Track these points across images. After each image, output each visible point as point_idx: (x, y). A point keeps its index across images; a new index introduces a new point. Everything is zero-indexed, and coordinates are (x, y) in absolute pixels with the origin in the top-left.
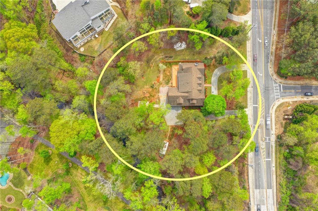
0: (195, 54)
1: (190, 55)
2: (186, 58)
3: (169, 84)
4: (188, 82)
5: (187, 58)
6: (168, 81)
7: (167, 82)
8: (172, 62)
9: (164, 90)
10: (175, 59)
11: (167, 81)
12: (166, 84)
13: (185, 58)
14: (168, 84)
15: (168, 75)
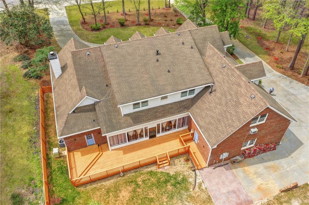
0: (8, 107)
1: (10, 123)
2: (29, 134)
3: (177, 174)
4: (153, 52)
5: (25, 129)
6: (166, 182)
7: (174, 185)
8: (50, 193)
9: (224, 191)
10: (32, 180)
11: (169, 187)
12: (187, 190)
13: (26, 139)
14: (184, 180)
15: (134, 191)
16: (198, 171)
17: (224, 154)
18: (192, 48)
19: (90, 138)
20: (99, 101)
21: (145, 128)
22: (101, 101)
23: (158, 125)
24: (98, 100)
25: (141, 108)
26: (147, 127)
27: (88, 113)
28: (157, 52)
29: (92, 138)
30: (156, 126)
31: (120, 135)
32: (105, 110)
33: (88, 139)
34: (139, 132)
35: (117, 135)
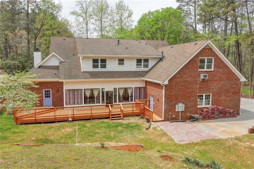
3: (130, 123)
6: (117, 126)
7: (126, 128)
9: (183, 131)
11: (120, 128)
14: (138, 126)
15: (80, 129)
16: (153, 123)
17: (179, 104)
18: (146, 44)
19: (48, 97)
20: (64, 62)
21: (102, 89)
22: (65, 61)
23: (115, 89)
24: (63, 60)
25: (99, 69)
26: (104, 88)
27: (52, 70)
28: (119, 42)
29: (50, 97)
30: (113, 90)
31: (77, 90)
32: (67, 67)
33: (46, 97)
34: (96, 93)
35: (74, 89)
